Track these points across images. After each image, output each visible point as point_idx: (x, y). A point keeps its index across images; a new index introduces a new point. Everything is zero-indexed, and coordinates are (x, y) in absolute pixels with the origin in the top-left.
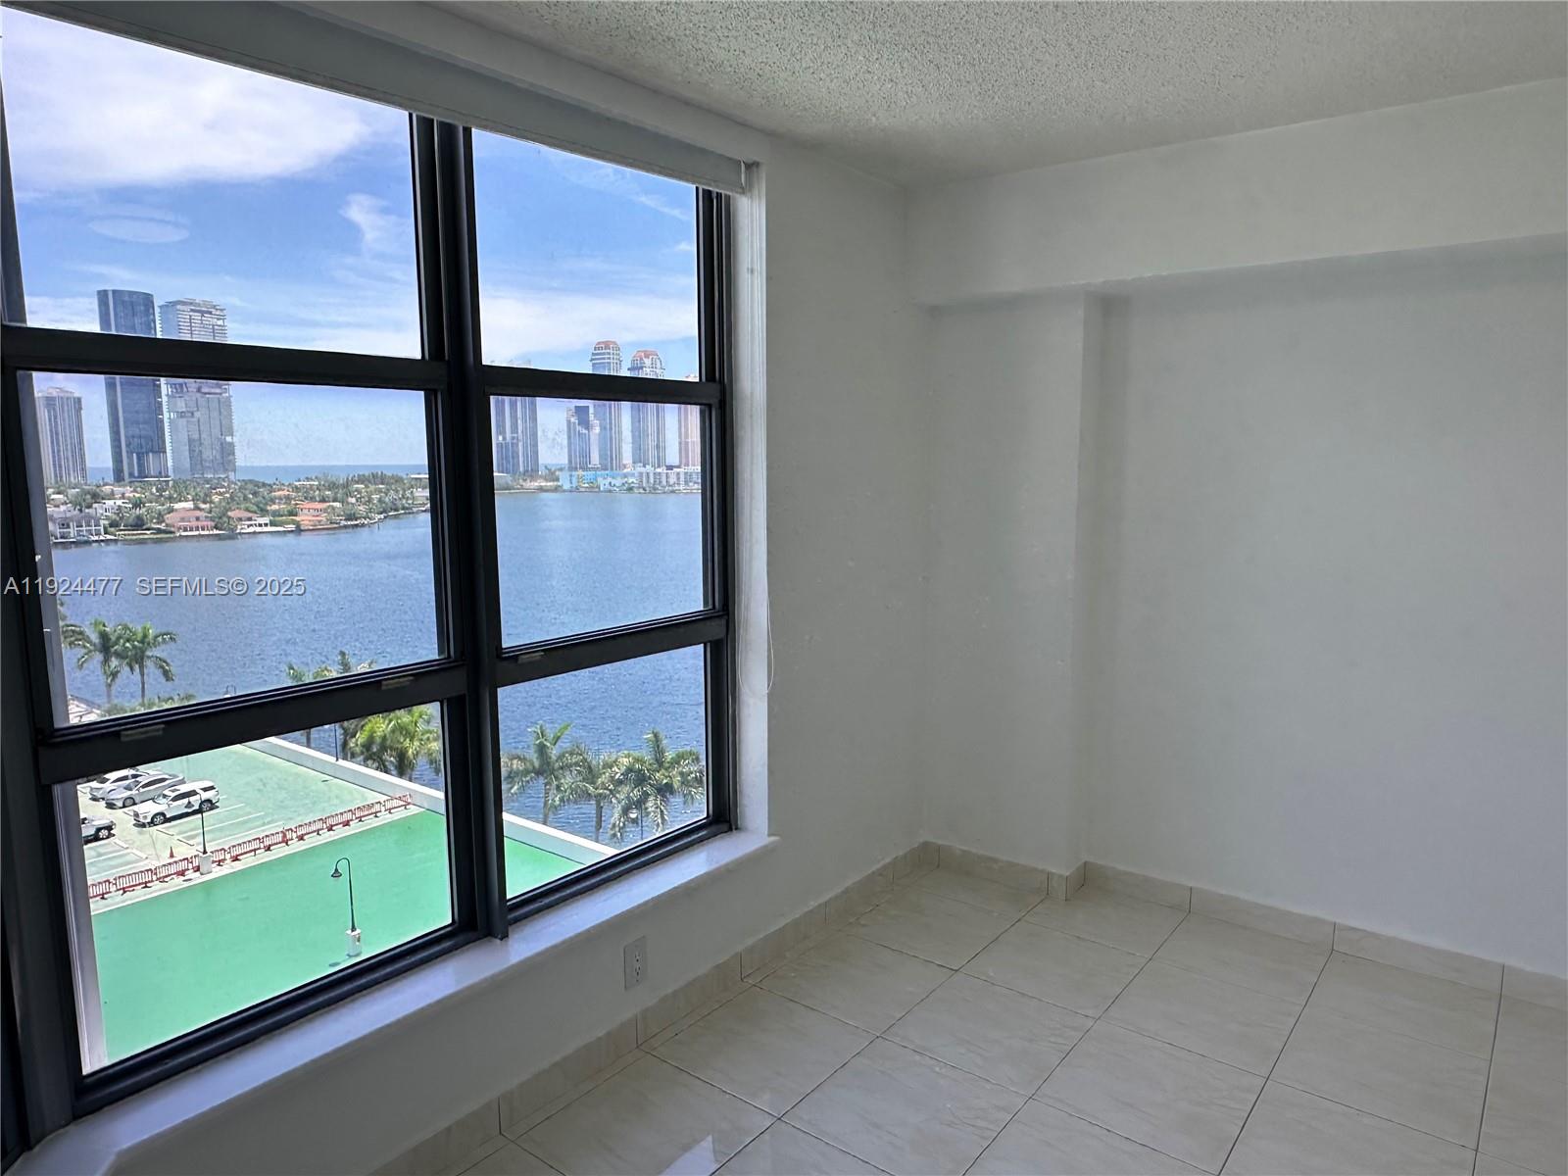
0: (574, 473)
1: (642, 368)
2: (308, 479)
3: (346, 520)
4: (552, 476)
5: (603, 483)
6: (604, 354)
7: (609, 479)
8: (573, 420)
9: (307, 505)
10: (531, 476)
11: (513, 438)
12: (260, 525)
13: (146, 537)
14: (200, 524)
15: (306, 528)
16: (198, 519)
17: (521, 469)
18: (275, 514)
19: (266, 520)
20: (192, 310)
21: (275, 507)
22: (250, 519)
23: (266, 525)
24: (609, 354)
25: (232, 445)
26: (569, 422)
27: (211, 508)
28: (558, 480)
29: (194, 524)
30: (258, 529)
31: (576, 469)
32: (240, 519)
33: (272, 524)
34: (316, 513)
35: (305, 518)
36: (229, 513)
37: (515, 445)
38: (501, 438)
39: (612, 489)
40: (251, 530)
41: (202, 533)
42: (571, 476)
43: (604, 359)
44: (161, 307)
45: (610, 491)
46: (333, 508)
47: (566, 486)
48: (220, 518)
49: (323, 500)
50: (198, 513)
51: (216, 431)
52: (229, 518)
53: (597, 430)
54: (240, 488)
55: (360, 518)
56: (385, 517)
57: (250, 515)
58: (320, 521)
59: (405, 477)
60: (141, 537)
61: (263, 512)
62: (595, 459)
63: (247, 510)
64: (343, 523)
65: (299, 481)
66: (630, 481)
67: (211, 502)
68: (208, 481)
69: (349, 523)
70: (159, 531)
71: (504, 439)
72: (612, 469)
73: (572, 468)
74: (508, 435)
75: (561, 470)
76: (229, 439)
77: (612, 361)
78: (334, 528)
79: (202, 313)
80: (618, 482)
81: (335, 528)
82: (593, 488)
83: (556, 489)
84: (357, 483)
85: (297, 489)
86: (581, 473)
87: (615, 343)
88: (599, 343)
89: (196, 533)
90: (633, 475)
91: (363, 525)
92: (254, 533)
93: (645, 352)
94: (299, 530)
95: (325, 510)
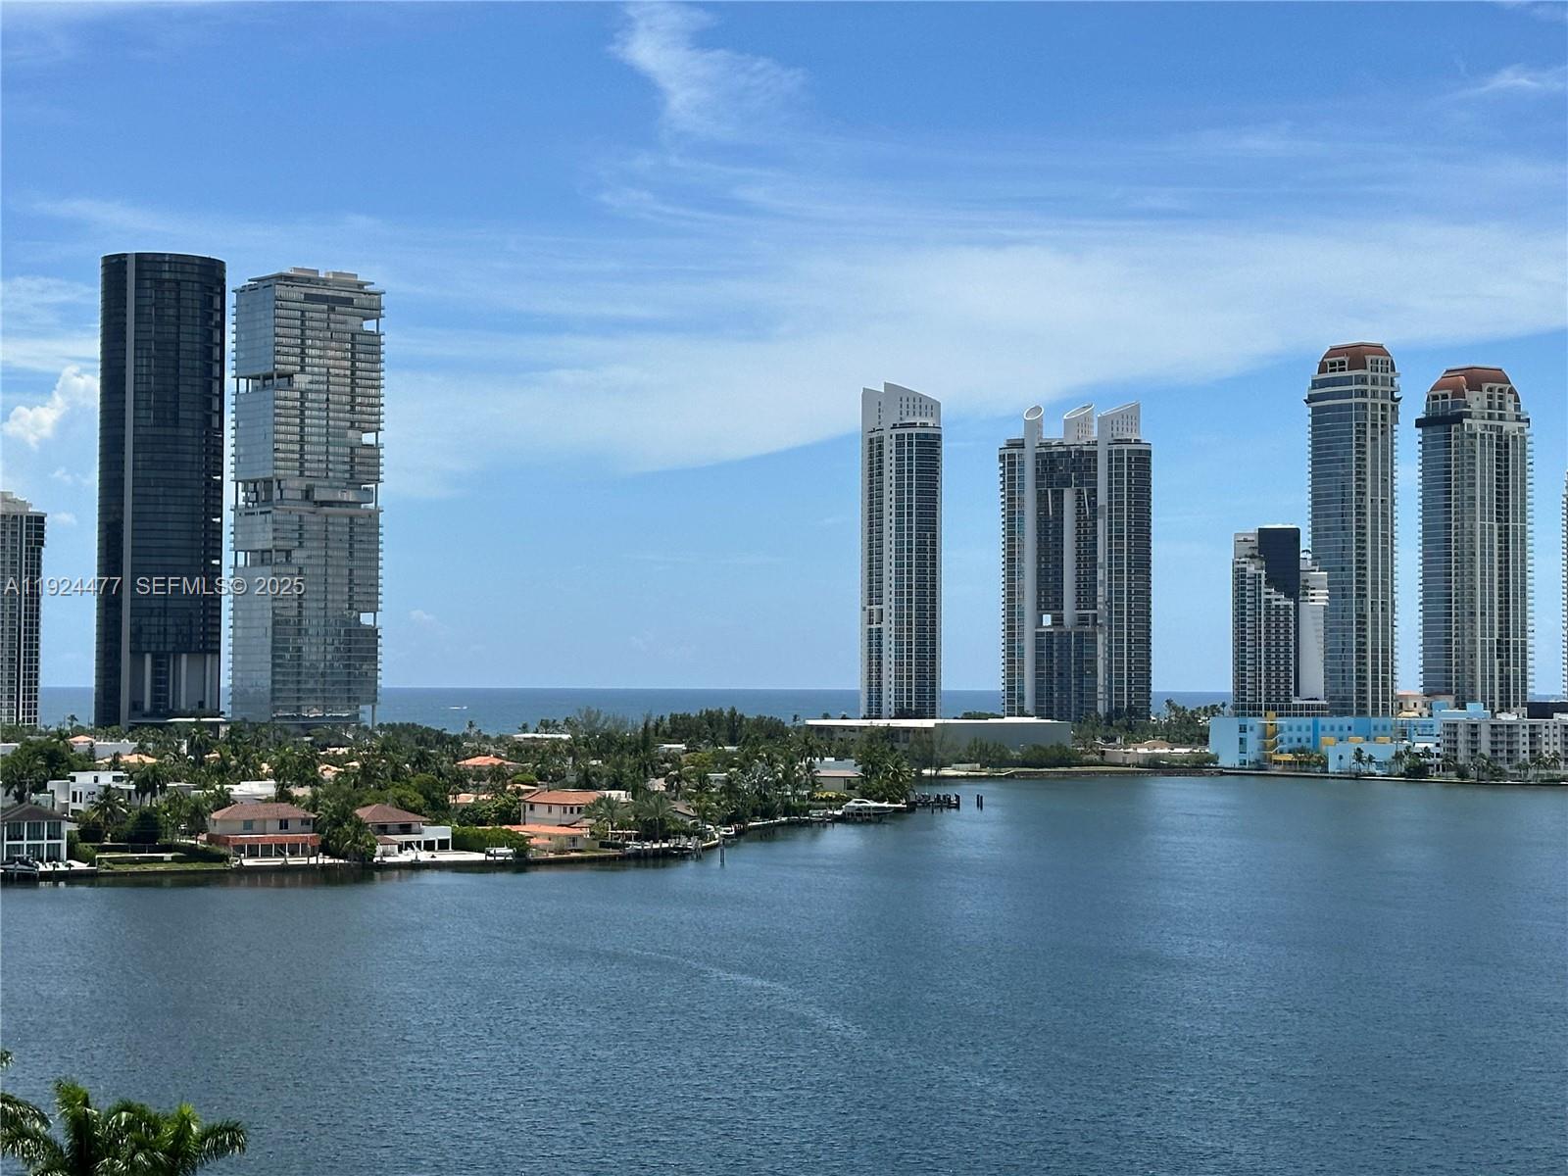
0: (1251, 721)
1: (1458, 418)
2: (546, 725)
3: (637, 838)
4: (1188, 726)
5: (1339, 754)
6: (1347, 381)
7: (1356, 742)
8: (1251, 569)
9: (544, 795)
10: (1129, 728)
11: (1082, 620)
12: (429, 846)
13: (160, 868)
14: (287, 837)
15: (543, 856)
16: (284, 824)
17: (1101, 708)
18: (471, 816)
19: (443, 832)
20: (309, 298)
21: (466, 798)
22: (406, 829)
23: (443, 845)
24: (1364, 380)
25: (373, 633)
26: (1240, 576)
27: (315, 796)
28: (1204, 739)
29: (273, 836)
30: (424, 856)
31: (1255, 710)
32: (383, 829)
33: (460, 844)
34: (568, 818)
35: (541, 830)
36: (362, 813)
37: (1085, 642)
38: (1047, 620)
39: (1364, 769)
40: (407, 856)
41: (292, 861)
42: (1243, 729)
43: (1348, 395)
44: (240, 292)
45: (1357, 776)
46: (611, 804)
47: (1229, 759)
48: (339, 824)
49: (586, 783)
50: (286, 810)
51: (338, 598)
52: (360, 825)
53: (1320, 598)
54: (384, 749)
55: (676, 833)
56: (739, 833)
57: (410, 817)
58: (574, 839)
59: (789, 725)
60: (150, 868)
61: (438, 811)
62: (1314, 679)
63: (401, 804)
64: (634, 846)
65: (525, 729)
66: (1420, 746)
67: (316, 782)
68: (307, 727)
69: (648, 845)
70: (193, 854)
71: (1058, 621)
72: (1362, 712)
73: (1244, 706)
74: (1069, 612)
75: (1213, 711)
76: (366, 619)
77: (1368, 401)
78: (609, 858)
79: (333, 302)
80: (1383, 750)
81: (614, 858)
82: (1308, 764)
83: (1200, 767)
84: (669, 737)
85: (519, 751)
86: (1271, 719)
87: (1379, 350)
88: (1334, 351)
89: (278, 861)
90: (1426, 731)
91: (682, 855)
92: (416, 867)
93: (1468, 372)
94: (522, 862)
95: (588, 810)
